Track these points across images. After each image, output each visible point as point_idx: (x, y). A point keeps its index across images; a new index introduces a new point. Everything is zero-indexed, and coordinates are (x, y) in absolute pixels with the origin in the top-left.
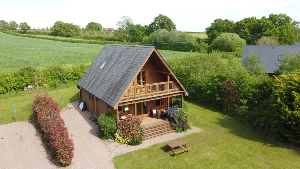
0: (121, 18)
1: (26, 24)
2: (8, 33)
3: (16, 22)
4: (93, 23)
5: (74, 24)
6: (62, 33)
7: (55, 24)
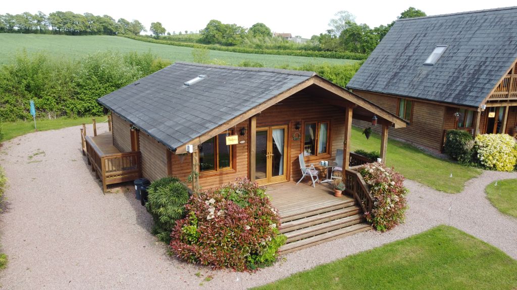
0: (336, 15)
1: (160, 24)
2: (134, 39)
3: (140, 22)
4: (261, 25)
5: (238, 25)
6: (217, 39)
7: (209, 24)
